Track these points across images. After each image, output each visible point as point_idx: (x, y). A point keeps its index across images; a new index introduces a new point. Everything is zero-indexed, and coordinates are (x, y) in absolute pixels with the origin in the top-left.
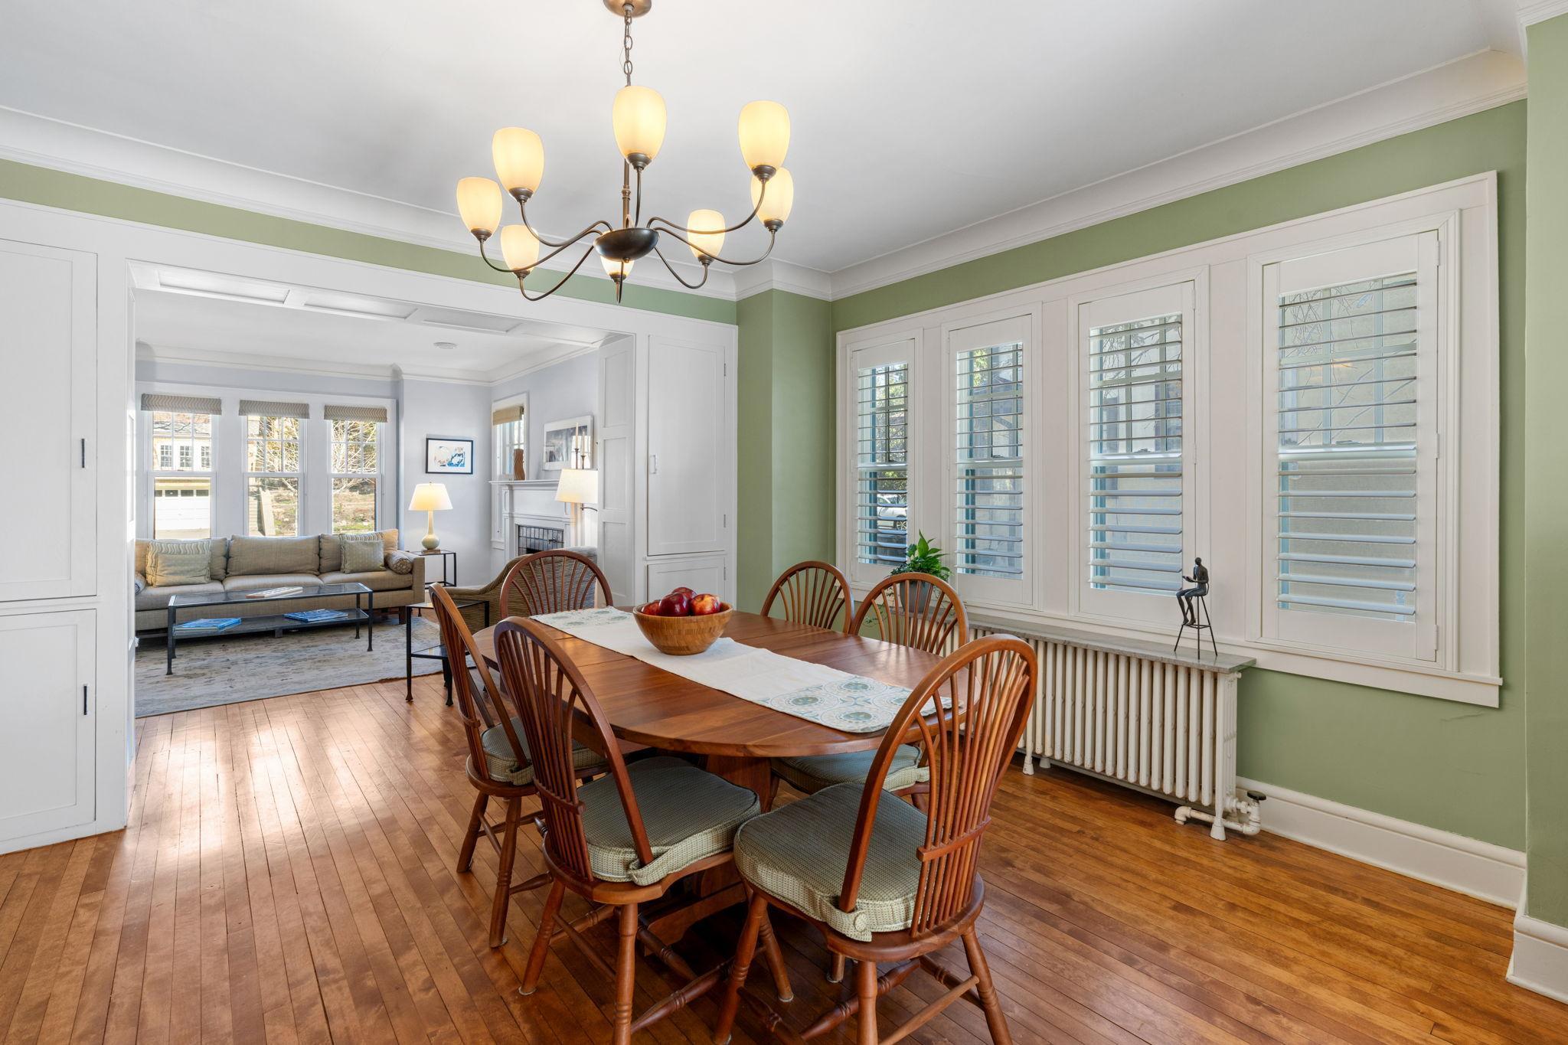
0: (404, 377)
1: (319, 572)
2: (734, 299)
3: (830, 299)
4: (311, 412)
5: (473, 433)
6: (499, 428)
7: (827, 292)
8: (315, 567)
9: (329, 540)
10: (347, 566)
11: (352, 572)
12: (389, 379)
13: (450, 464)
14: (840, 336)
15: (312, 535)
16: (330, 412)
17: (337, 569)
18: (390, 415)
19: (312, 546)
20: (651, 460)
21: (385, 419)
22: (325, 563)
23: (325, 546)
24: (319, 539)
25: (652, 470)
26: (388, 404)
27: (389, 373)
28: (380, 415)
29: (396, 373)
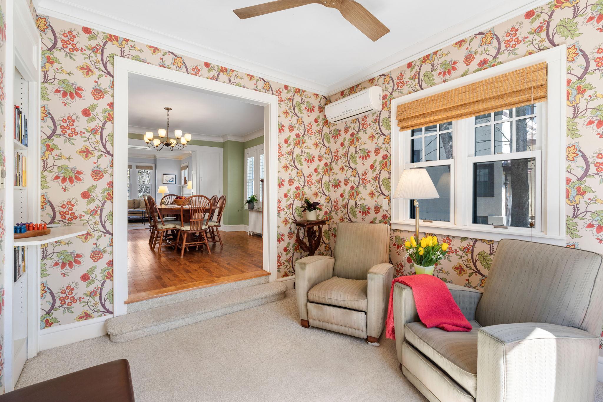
0: (157, 158)
1: (134, 208)
2: (223, 142)
3: (244, 142)
4: (133, 167)
5: (176, 173)
6: (183, 171)
7: (243, 140)
8: (133, 207)
9: (137, 200)
10: (141, 207)
11: (142, 208)
12: (153, 158)
13: (170, 181)
14: (245, 150)
15: (132, 199)
16: (137, 167)
17: (139, 208)
18: (154, 168)
19: (132, 202)
20: (201, 178)
21: (152, 169)
22: (135, 206)
23: (136, 202)
24: (134, 200)
25: (201, 180)
26: (153, 165)
27: (153, 157)
28: (151, 168)
29: (155, 157)
